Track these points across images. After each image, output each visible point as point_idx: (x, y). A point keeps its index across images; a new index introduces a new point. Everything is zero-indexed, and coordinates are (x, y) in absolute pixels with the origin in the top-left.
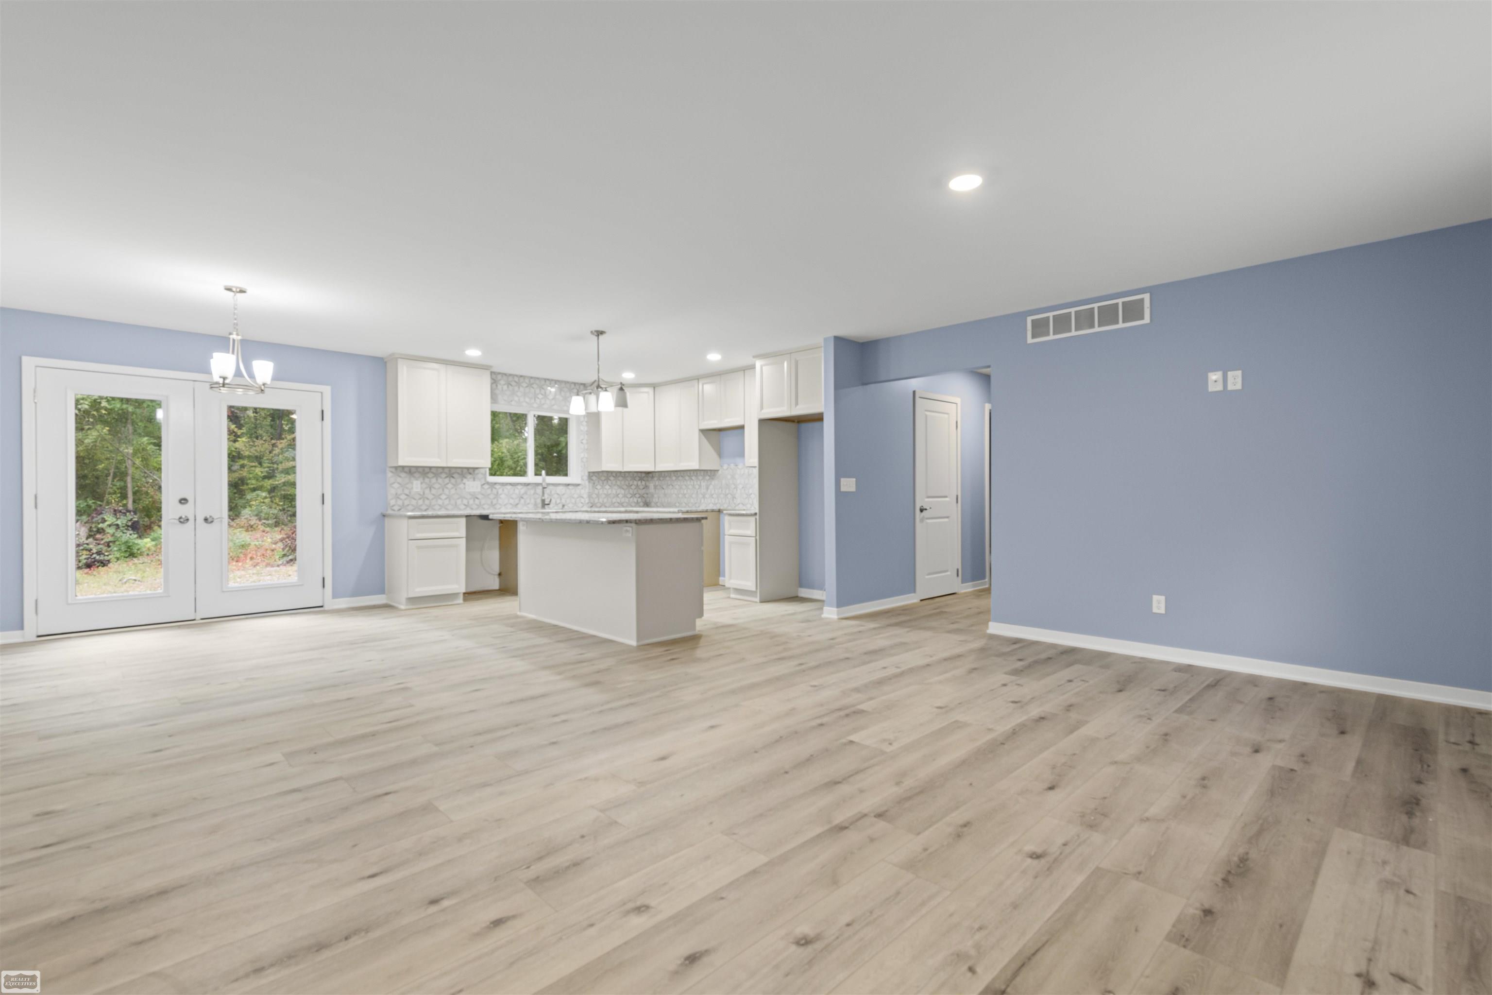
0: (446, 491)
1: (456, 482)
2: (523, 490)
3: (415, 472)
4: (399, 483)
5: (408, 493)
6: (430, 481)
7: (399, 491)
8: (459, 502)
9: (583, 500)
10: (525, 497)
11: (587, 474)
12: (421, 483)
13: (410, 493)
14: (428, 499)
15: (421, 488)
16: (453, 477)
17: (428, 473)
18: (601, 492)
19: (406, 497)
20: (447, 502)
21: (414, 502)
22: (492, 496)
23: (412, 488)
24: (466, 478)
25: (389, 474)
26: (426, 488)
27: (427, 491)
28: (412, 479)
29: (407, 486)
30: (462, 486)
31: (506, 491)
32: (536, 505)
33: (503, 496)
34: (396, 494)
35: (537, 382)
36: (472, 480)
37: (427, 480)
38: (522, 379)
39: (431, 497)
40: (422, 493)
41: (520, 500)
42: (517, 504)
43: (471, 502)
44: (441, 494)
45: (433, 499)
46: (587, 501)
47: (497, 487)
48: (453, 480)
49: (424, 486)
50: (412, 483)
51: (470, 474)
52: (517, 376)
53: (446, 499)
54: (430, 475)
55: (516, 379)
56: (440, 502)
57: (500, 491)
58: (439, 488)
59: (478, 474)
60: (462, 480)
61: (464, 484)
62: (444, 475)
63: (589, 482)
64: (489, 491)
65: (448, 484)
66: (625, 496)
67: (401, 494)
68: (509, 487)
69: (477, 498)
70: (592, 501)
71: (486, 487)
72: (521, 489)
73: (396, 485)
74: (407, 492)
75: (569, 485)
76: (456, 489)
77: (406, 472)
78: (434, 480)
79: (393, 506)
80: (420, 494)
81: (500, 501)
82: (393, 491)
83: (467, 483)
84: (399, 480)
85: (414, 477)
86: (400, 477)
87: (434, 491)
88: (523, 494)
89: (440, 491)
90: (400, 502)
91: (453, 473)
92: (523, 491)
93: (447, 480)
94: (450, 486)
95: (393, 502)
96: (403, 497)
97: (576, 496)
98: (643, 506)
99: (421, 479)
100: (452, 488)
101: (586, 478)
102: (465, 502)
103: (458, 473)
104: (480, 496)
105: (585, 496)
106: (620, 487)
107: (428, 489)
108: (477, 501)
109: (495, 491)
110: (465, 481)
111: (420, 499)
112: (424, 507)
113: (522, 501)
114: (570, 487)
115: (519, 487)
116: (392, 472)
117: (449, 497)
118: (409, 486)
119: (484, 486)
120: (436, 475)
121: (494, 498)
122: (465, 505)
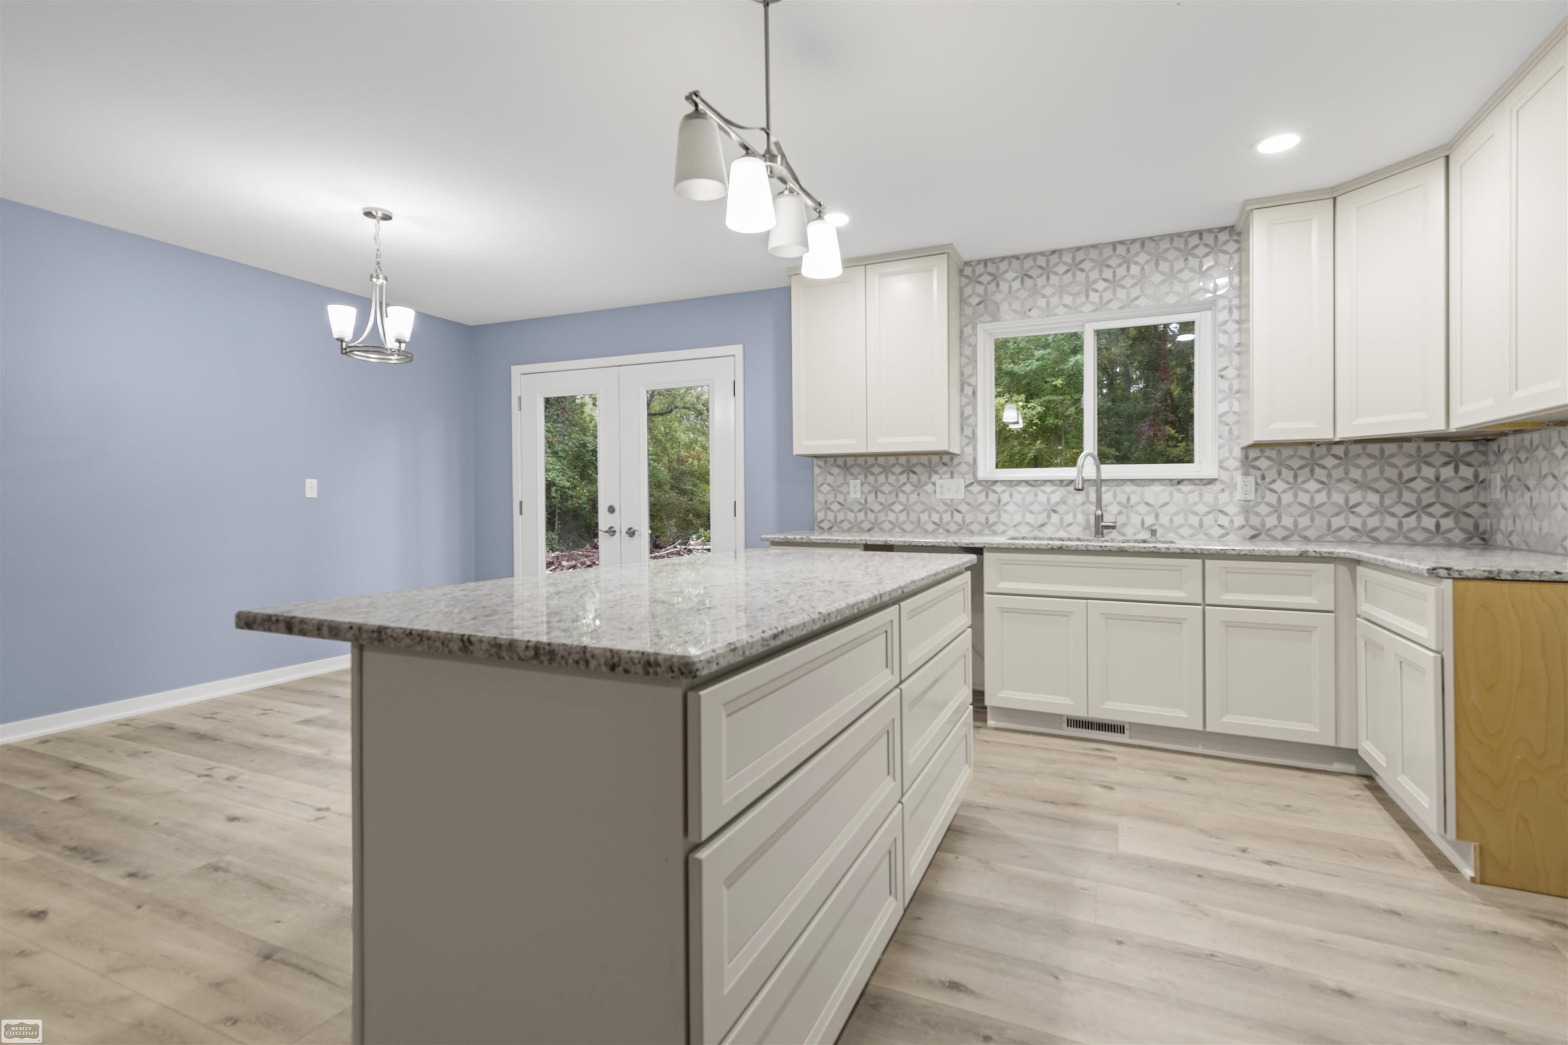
0: (902, 498)
1: (919, 480)
2: (1057, 495)
3: (853, 466)
4: (829, 484)
5: (842, 501)
6: (876, 480)
7: (830, 498)
8: (924, 517)
9: (1224, 521)
10: (1061, 509)
11: (1238, 453)
12: (862, 484)
13: (845, 500)
14: (872, 511)
15: (862, 493)
16: (914, 472)
17: (872, 466)
18: (1287, 498)
19: (839, 507)
20: (903, 517)
21: (851, 516)
22: (987, 508)
23: (848, 493)
24: (936, 472)
25: (817, 471)
26: (870, 492)
27: (871, 498)
28: (849, 477)
29: (841, 489)
30: (929, 488)
31: (1017, 497)
32: (1087, 527)
33: (1010, 508)
34: (826, 502)
35: (1094, 254)
36: (948, 475)
37: (871, 479)
38: (1054, 259)
39: (876, 507)
40: (863, 501)
41: (1049, 517)
42: (1043, 525)
43: (947, 517)
44: (894, 503)
45: (880, 511)
46: (1239, 521)
47: (999, 488)
48: (913, 478)
49: (867, 488)
50: (848, 484)
51: (945, 464)
52: (1042, 254)
53: (902, 511)
54: (876, 470)
55: (1041, 261)
56: (892, 517)
57: (1005, 498)
58: (890, 493)
59: (959, 464)
60: (930, 477)
61: (934, 484)
62: (898, 470)
63: (1246, 474)
64: (981, 498)
65: (905, 484)
66: (1383, 510)
67: (832, 503)
68: (1024, 489)
69: (958, 511)
70: (1255, 521)
71: (975, 488)
72: (1052, 492)
73: (825, 488)
74: (840, 498)
75: (1180, 482)
76: (919, 494)
77: (839, 466)
78: (881, 478)
79: (822, 521)
80: (860, 503)
81: (1005, 518)
82: (820, 498)
83: (938, 482)
84: (830, 479)
85: (852, 474)
86: (831, 474)
87: (881, 498)
88: (1058, 504)
89: (892, 498)
90: (831, 516)
91: (915, 465)
92: (1055, 498)
93: (903, 478)
94: (908, 488)
95: (820, 515)
96: (835, 507)
97: (1201, 509)
98: (1465, 545)
99: (862, 477)
100: (912, 492)
101: (1234, 464)
102: (936, 517)
103: (923, 465)
104: (963, 508)
105: (1232, 509)
106: (1363, 486)
107: (873, 495)
108: (958, 517)
109: (993, 497)
110: (935, 478)
111: (860, 511)
112: (866, 526)
113: (1055, 518)
114: (1184, 488)
115: (1048, 488)
116: (819, 466)
117: (906, 509)
118: (844, 489)
119: (970, 488)
120: (886, 470)
121: (992, 512)
122: (935, 523)
